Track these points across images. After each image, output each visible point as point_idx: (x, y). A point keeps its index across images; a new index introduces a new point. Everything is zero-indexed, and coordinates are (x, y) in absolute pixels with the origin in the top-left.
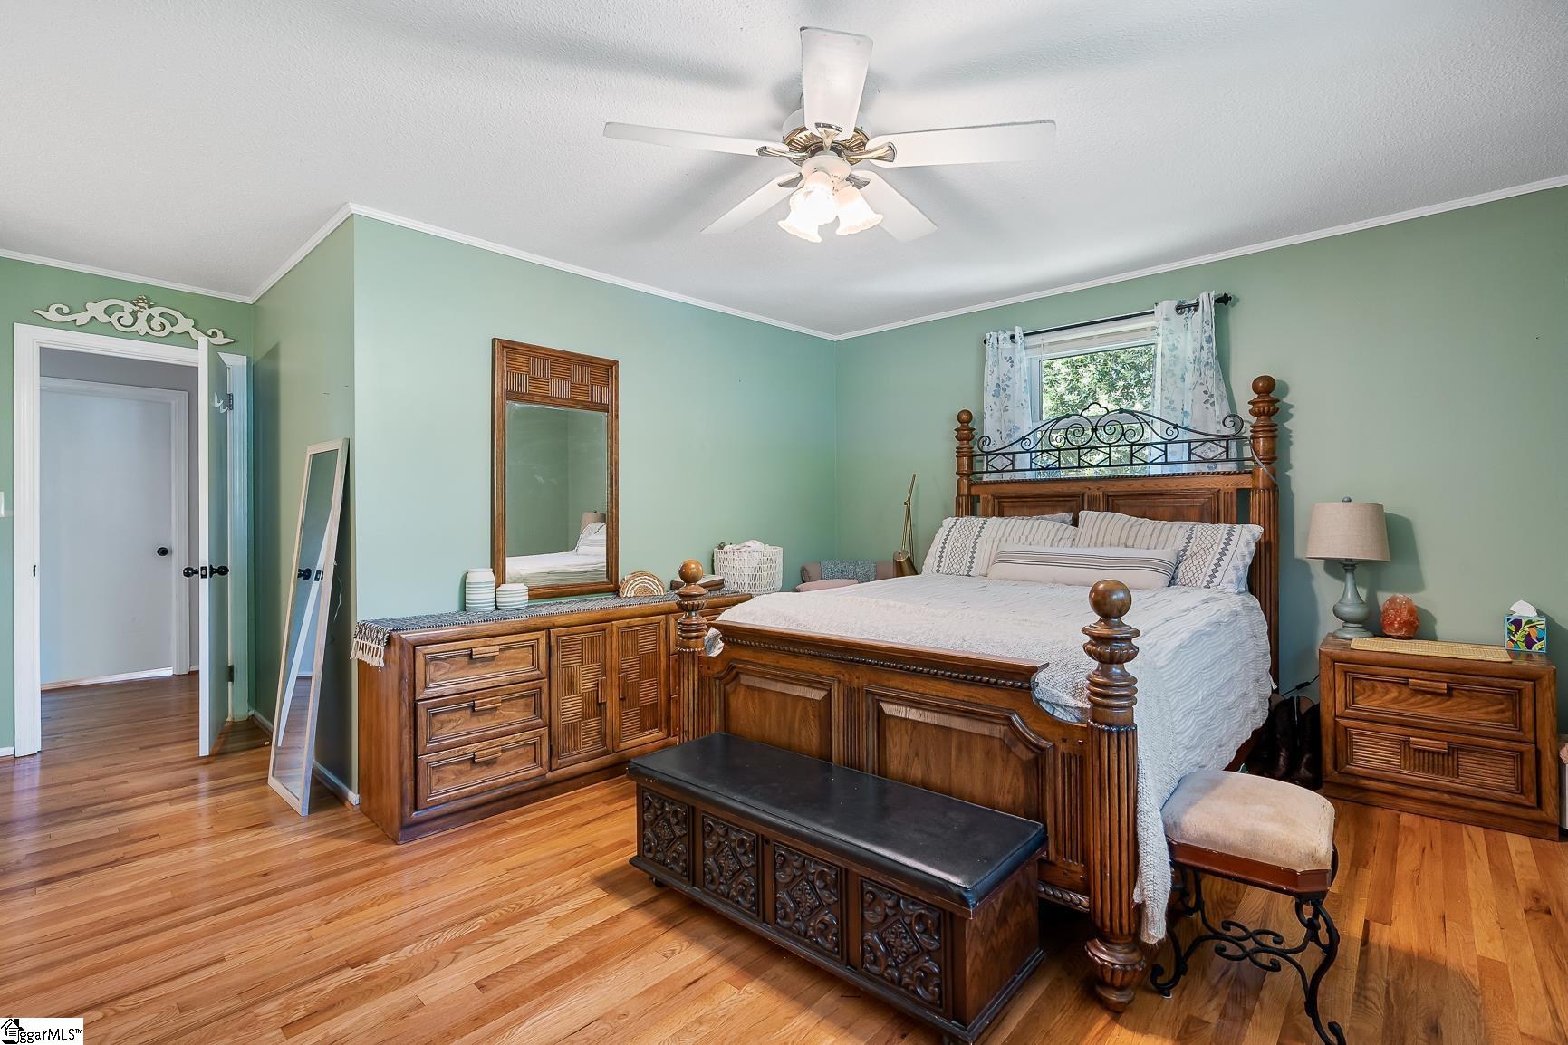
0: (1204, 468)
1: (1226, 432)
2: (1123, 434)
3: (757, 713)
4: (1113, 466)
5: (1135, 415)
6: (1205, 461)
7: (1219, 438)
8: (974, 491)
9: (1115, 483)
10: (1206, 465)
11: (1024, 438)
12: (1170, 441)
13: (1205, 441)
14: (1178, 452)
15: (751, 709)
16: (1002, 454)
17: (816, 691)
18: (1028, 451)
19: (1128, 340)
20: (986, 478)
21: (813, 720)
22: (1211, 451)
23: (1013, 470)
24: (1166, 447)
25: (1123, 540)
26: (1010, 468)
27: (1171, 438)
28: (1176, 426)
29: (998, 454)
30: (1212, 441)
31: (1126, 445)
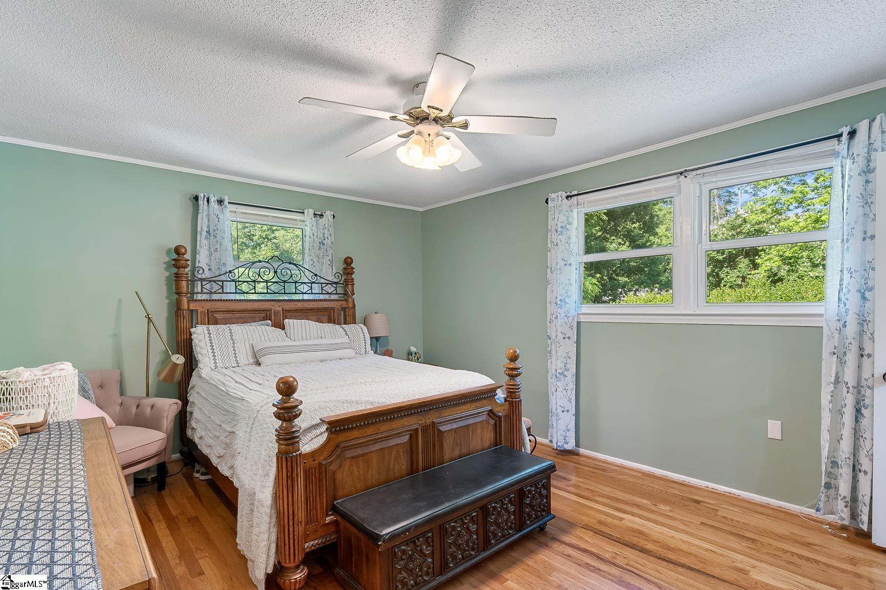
0: (327, 297)
1: (335, 280)
2: (291, 276)
3: (361, 472)
4: (287, 293)
5: (297, 267)
6: (328, 293)
7: (332, 283)
8: (193, 306)
9: (288, 303)
10: (328, 295)
11: (230, 272)
12: (314, 283)
13: (328, 284)
14: (316, 288)
15: (356, 472)
16: (214, 281)
17: (402, 438)
18: (233, 281)
19: (291, 224)
20: (199, 297)
21: (403, 455)
22: (330, 289)
23: (223, 293)
24: (311, 285)
25: (320, 335)
26: (220, 291)
27: (313, 281)
28: (316, 275)
29: (210, 281)
30: (330, 284)
31: (292, 282)
